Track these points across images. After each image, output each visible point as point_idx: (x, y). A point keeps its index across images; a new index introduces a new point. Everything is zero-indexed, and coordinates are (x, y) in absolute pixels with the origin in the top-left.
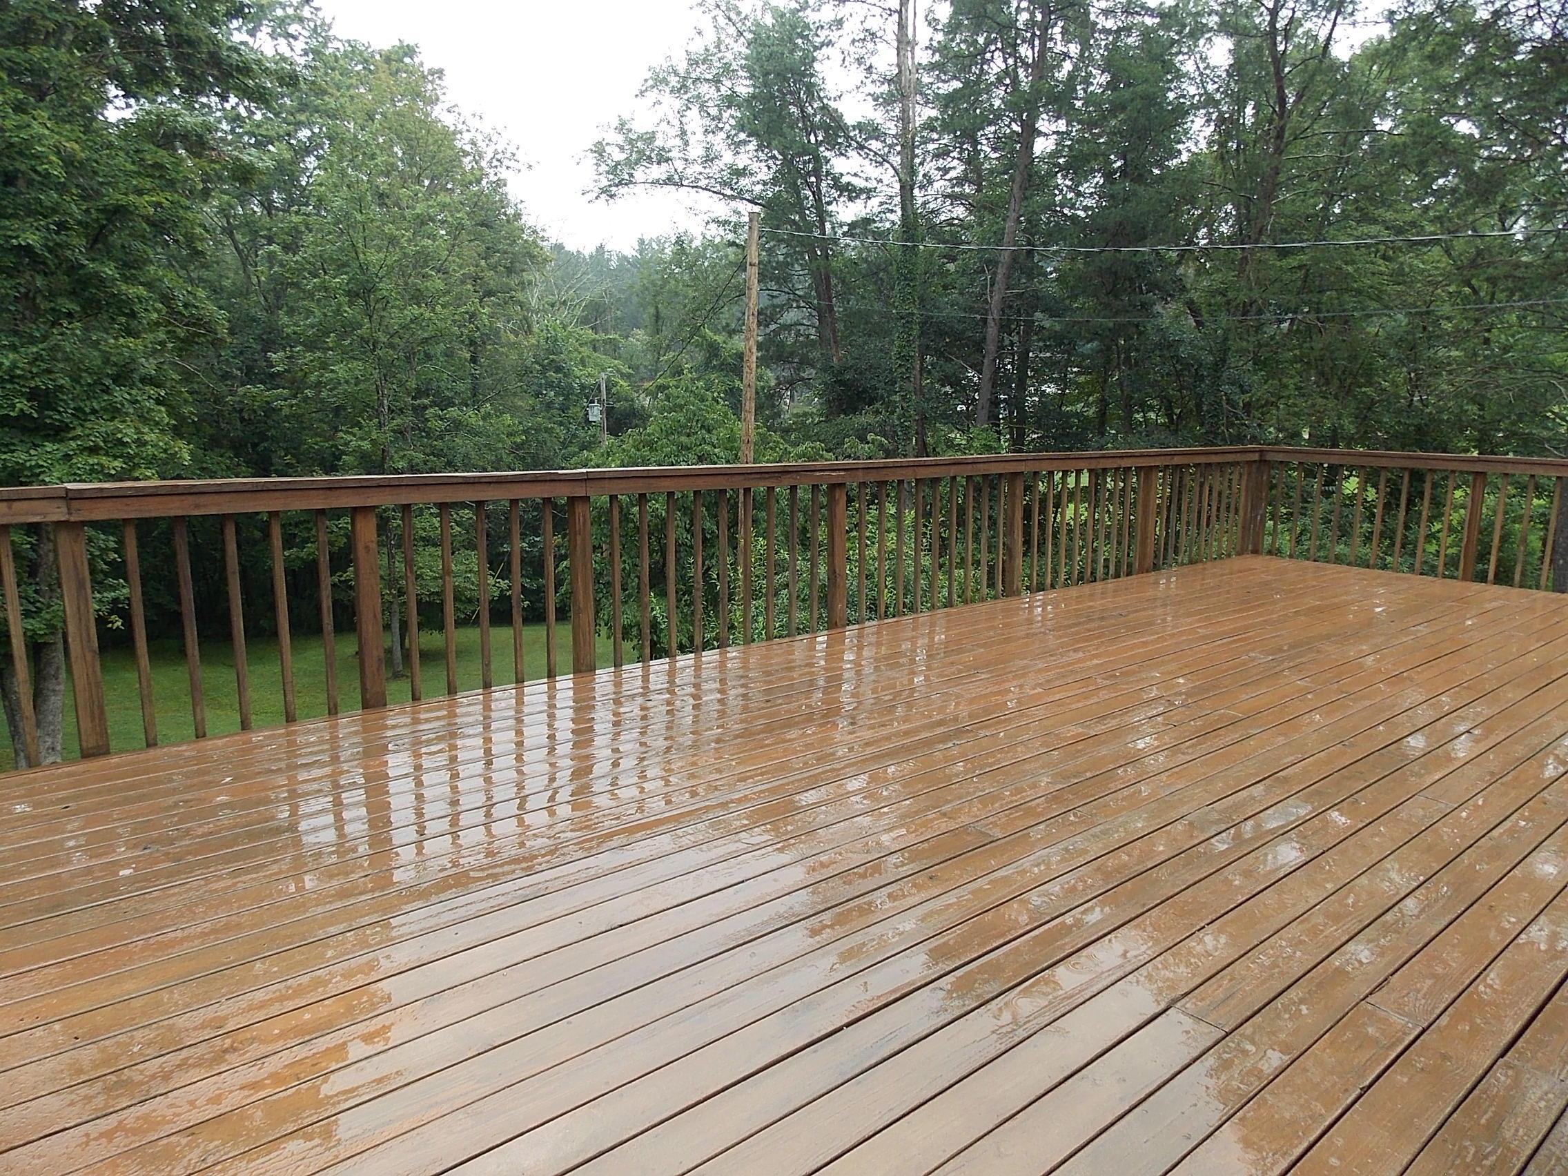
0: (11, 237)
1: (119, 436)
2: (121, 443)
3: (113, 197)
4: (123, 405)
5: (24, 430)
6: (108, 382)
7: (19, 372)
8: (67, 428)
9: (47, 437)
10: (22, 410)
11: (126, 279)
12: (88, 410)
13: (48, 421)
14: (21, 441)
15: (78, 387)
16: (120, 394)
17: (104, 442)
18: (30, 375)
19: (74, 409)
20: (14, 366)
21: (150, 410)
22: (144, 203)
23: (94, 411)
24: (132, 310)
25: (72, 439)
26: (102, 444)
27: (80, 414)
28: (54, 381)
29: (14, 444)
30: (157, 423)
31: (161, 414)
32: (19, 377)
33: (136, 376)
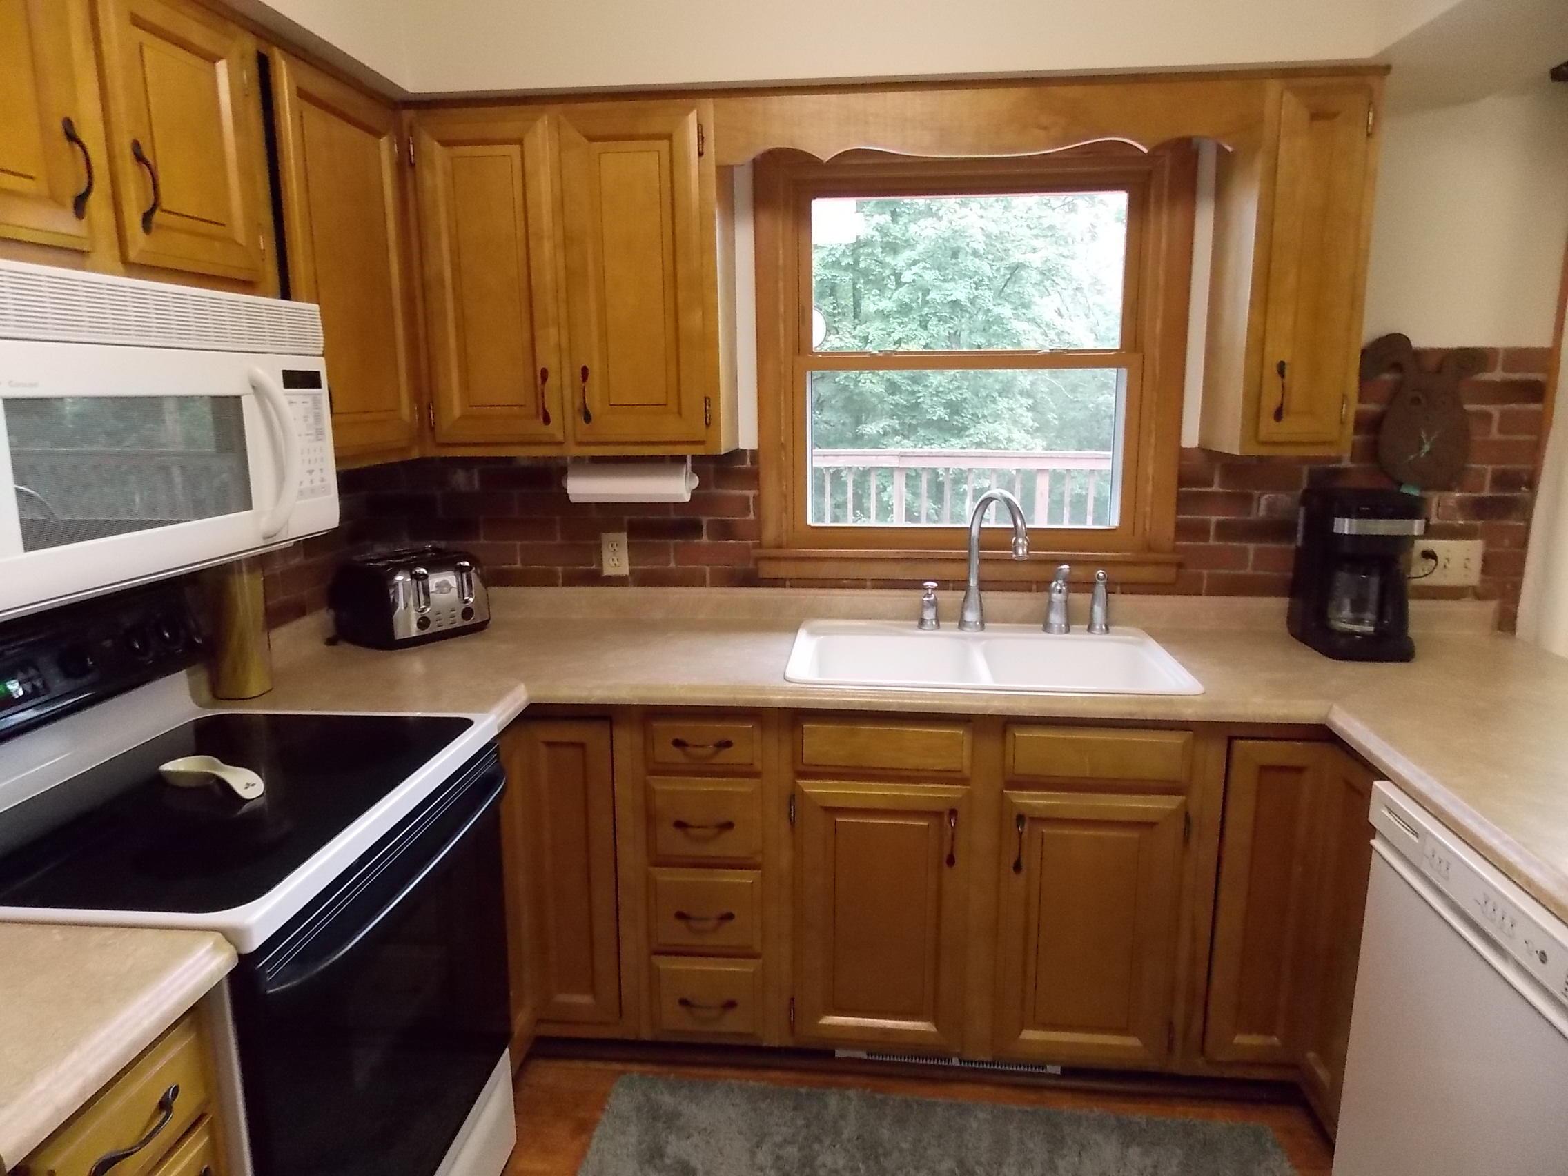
0: (948, 295)
1: (996, 434)
2: (997, 440)
3: (1016, 257)
4: (1002, 412)
5: (940, 429)
6: (996, 395)
7: (941, 389)
8: (966, 428)
9: (953, 436)
10: (939, 416)
11: (1017, 317)
12: (980, 416)
13: (955, 423)
14: (938, 437)
15: (976, 399)
16: (1002, 403)
17: (987, 438)
18: (947, 391)
19: (972, 415)
20: (940, 385)
21: (1022, 415)
22: (1036, 260)
23: (984, 416)
24: (1019, 341)
25: (967, 436)
26: (985, 441)
27: (975, 419)
28: (962, 394)
29: (933, 439)
30: (1024, 425)
31: (1028, 419)
32: (942, 392)
33: (1016, 391)
